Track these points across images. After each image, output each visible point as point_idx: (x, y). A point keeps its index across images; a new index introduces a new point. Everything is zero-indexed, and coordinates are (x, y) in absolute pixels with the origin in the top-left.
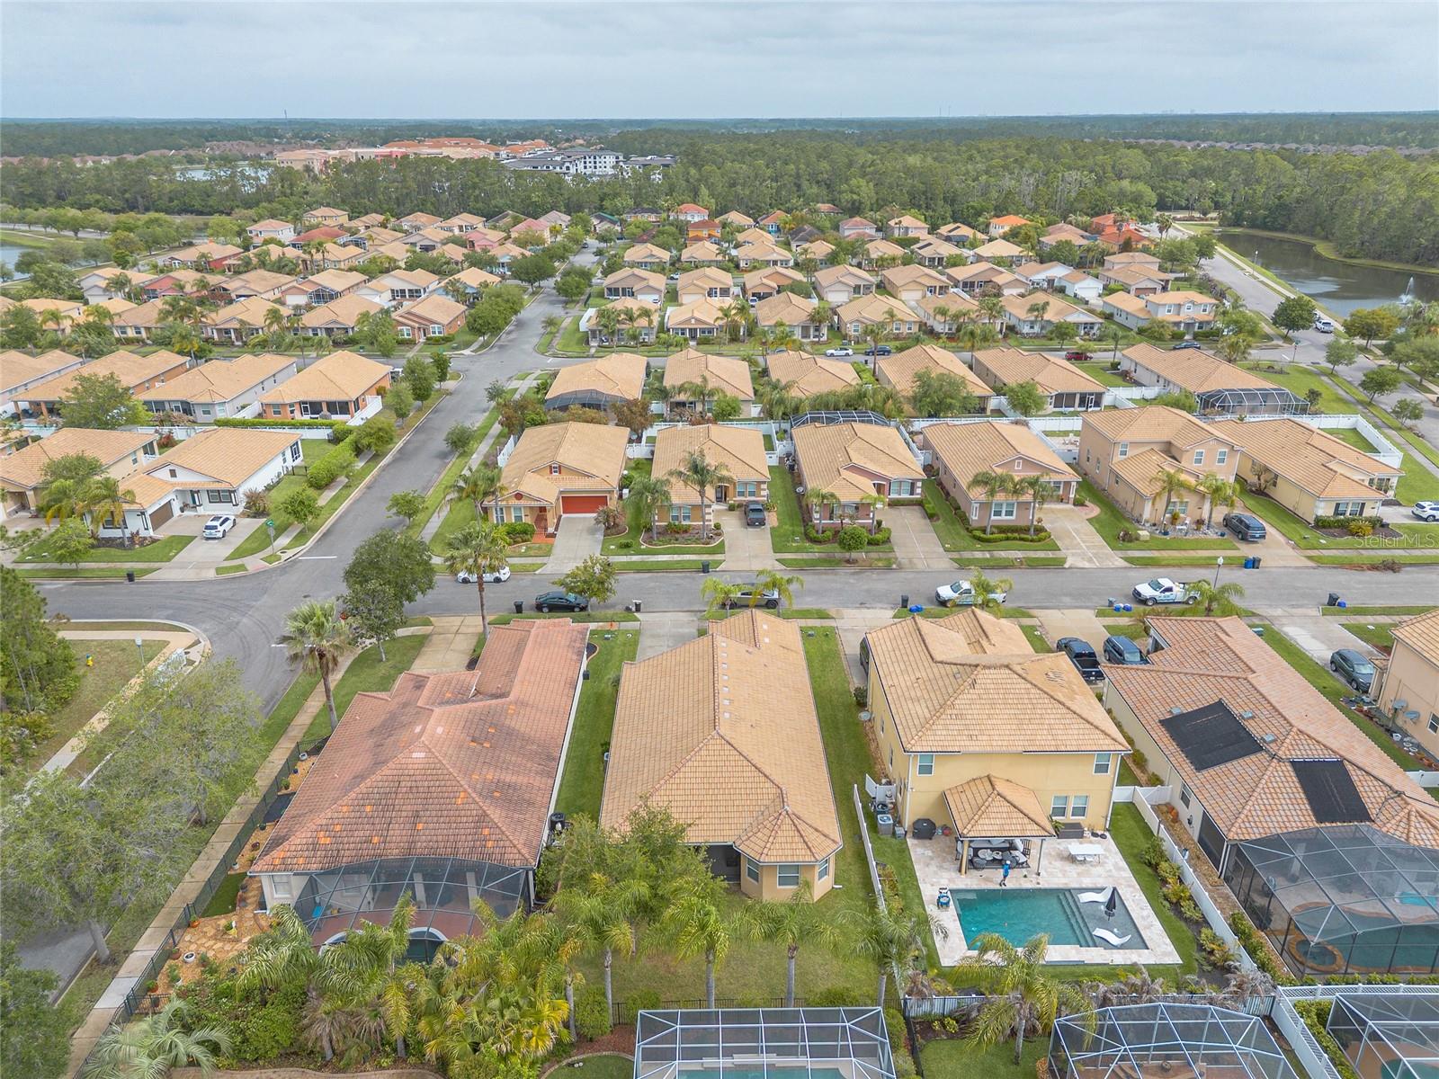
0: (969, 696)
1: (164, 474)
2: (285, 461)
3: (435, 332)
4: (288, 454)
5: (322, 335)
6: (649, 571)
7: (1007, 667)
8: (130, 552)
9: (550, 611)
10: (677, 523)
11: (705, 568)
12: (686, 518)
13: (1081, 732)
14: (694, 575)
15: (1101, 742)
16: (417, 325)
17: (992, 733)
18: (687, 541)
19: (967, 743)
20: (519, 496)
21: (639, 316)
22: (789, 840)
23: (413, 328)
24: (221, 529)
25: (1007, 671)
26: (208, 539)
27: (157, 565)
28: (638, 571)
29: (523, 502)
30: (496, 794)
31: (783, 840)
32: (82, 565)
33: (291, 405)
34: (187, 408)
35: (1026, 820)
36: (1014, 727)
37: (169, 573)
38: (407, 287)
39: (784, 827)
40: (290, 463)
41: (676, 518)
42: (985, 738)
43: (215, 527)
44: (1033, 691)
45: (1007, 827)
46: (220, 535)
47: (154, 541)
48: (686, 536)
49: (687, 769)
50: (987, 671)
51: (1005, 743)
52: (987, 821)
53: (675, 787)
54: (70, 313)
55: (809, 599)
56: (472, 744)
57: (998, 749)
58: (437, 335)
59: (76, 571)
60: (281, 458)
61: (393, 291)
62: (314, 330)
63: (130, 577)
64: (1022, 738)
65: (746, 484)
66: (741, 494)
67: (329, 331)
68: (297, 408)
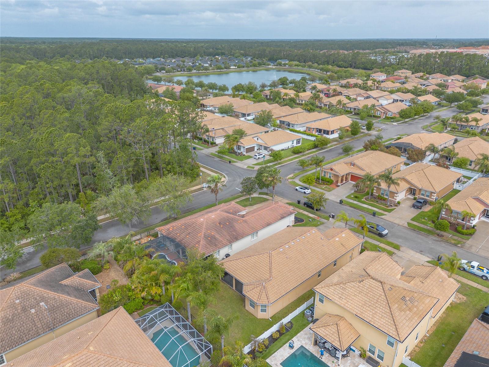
0: (355, 285)
1: (256, 139)
2: (293, 143)
3: (389, 115)
4: (295, 142)
5: (352, 110)
6: (355, 208)
7: (381, 283)
8: (237, 157)
9: (307, 207)
10: (382, 196)
11: (374, 214)
12: (387, 195)
13: (387, 322)
14: (369, 215)
15: (391, 331)
16: (383, 112)
17: (350, 301)
18: (382, 204)
19: (337, 299)
20: (332, 169)
21: (472, 121)
22: (256, 292)
23: (381, 112)
24: (258, 157)
25: (380, 284)
26: (255, 158)
27: (238, 161)
28: (351, 207)
29: (332, 172)
30: (209, 238)
31: (254, 291)
32: (224, 156)
33: (314, 129)
34: (289, 125)
35: (338, 339)
36: (360, 304)
37: (239, 164)
38: (399, 99)
39: (258, 288)
40: (295, 144)
41: (382, 194)
42: (345, 301)
43: (256, 156)
44: (383, 297)
45: (328, 336)
46: (257, 158)
47: (244, 155)
48: (383, 202)
49: (253, 258)
50: (371, 280)
51: (351, 307)
52: (323, 330)
53: (246, 260)
54: (291, 95)
55: (400, 240)
56: (218, 224)
57: (346, 307)
58: (390, 116)
59: (222, 157)
60: (291, 142)
61: (394, 99)
62: (351, 108)
63: (230, 162)
64: (359, 310)
65: (426, 191)
66: (423, 195)
67: (355, 109)
68: (315, 130)
